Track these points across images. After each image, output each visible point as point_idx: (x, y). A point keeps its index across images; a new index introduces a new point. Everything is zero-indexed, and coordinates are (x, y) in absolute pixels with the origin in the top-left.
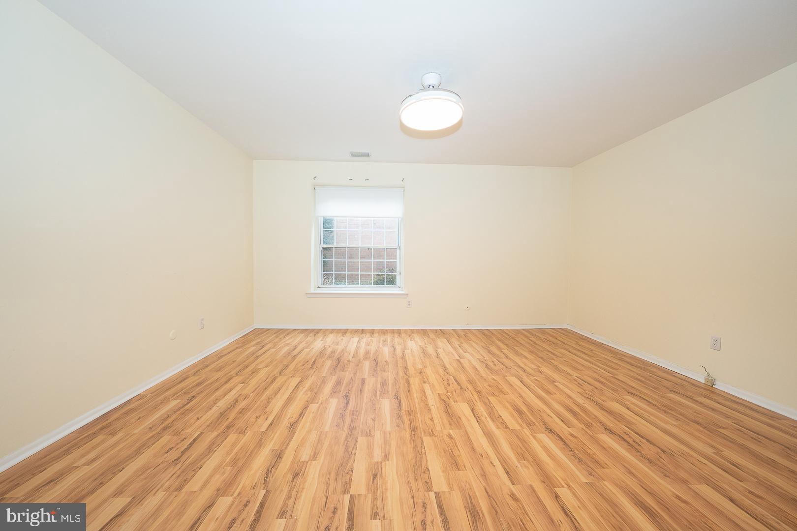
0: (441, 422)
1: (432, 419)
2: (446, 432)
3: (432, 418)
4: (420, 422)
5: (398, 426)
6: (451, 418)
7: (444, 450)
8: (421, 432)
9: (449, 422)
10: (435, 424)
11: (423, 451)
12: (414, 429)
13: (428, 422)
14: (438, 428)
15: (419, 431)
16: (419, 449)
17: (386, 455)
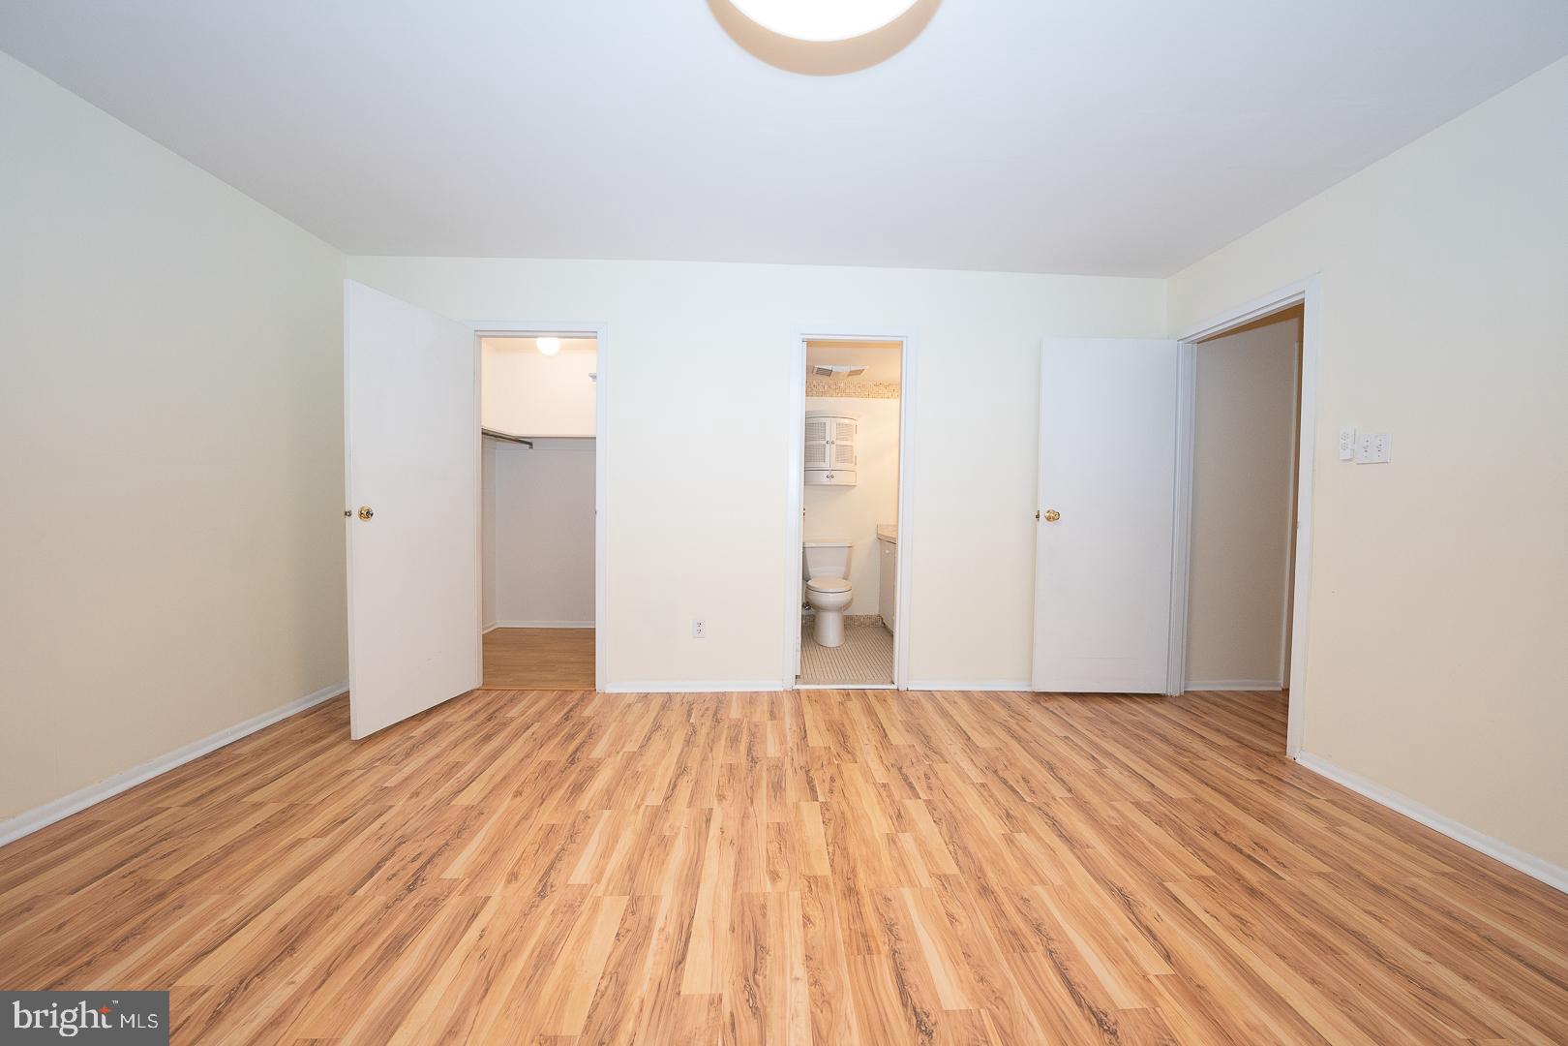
0: (786, 915)
1: (807, 920)
2: (782, 885)
3: (805, 925)
4: (836, 914)
5: (887, 900)
6: (755, 926)
7: (794, 850)
8: (835, 884)
9: (764, 915)
10: (800, 907)
11: (831, 849)
12: (851, 892)
13: (815, 914)
14: (796, 895)
15: (839, 887)
16: (838, 852)
17: (895, 843)
